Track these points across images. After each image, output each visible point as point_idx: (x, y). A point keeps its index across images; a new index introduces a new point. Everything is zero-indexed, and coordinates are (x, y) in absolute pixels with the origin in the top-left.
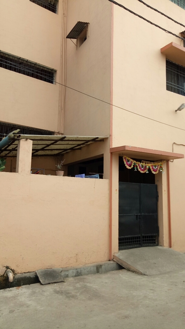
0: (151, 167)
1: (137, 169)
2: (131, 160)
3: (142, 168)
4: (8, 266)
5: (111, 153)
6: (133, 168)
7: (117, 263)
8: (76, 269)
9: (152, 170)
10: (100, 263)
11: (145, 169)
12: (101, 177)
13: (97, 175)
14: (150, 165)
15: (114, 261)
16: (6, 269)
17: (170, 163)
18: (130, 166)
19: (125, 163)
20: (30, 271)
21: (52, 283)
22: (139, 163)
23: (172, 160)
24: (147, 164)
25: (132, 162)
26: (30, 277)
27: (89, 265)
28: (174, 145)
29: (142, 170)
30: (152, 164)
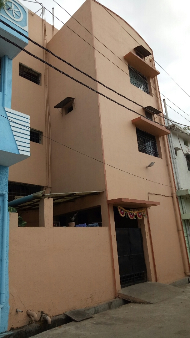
0: (137, 214)
1: (128, 216)
2: (124, 209)
3: (132, 215)
4: (42, 311)
5: (108, 204)
6: (125, 216)
7: (123, 299)
8: (94, 308)
9: (138, 216)
10: (110, 301)
11: (133, 216)
12: (100, 225)
13: (97, 224)
14: (136, 212)
15: (119, 298)
16: (41, 314)
17: (148, 209)
18: (123, 214)
19: (120, 211)
20: (59, 314)
21: (85, 320)
22: (129, 211)
23: (149, 207)
24: (134, 212)
25: (124, 211)
26: (62, 319)
27: (102, 303)
28: (149, 194)
29: (132, 217)
30: (138, 212)
